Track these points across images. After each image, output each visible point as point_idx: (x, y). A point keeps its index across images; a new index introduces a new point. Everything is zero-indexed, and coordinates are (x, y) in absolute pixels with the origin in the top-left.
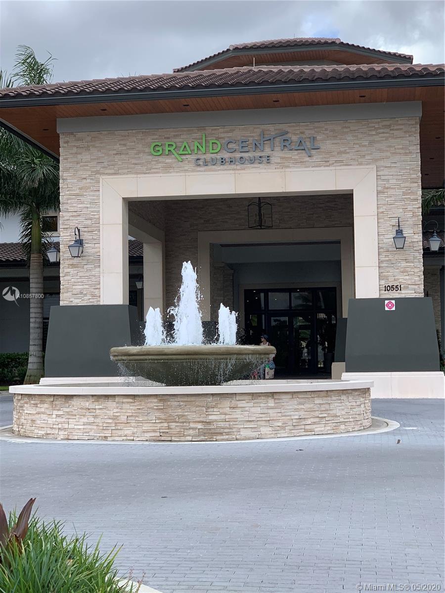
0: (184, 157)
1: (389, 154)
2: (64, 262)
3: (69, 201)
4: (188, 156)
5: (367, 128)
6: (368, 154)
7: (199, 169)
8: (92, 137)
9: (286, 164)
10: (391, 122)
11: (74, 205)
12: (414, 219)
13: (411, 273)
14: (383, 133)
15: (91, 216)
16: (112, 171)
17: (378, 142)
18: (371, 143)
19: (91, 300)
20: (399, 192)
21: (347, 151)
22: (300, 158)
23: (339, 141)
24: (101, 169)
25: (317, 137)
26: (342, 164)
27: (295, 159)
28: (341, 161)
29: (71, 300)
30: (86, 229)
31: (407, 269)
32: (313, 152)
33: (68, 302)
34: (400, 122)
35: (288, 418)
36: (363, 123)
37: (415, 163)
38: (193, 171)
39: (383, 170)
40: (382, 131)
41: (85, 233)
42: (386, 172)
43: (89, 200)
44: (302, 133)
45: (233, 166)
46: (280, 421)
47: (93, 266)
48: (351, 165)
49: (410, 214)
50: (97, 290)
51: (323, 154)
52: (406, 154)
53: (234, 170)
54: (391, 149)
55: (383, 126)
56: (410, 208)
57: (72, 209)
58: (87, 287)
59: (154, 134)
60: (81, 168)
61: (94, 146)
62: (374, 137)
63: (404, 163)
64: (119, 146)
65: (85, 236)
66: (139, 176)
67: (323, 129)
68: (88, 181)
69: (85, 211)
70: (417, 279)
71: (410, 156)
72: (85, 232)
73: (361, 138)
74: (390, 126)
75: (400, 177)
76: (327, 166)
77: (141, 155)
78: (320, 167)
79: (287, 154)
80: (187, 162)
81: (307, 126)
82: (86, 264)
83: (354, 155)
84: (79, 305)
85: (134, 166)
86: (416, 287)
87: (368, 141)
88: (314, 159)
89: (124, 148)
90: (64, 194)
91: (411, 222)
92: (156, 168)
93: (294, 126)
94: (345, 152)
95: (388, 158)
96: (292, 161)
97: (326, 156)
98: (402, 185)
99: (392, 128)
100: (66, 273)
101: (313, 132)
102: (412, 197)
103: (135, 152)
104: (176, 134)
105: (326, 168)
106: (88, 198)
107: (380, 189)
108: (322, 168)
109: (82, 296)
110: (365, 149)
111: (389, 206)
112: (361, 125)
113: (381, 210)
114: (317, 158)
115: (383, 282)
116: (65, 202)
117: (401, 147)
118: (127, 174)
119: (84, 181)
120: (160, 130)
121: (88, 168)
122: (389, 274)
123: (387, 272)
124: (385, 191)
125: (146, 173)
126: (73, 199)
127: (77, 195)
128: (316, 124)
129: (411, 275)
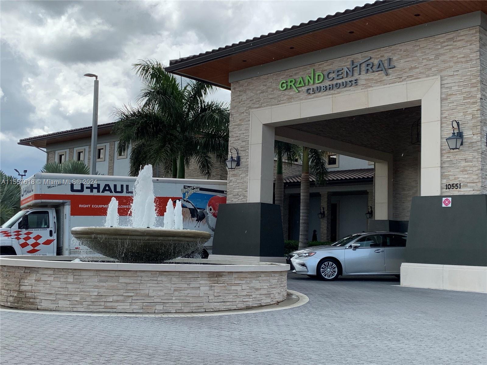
0: (300, 89)
1: (452, 64)
2: (230, 173)
3: (234, 130)
4: (303, 88)
5: (434, 43)
6: (434, 67)
7: (310, 97)
8: (248, 83)
9: (369, 85)
10: (454, 35)
11: (237, 132)
12: (473, 121)
13: (469, 172)
14: (447, 46)
15: (245, 139)
16: (258, 106)
17: (443, 54)
18: (437, 56)
19: (243, 200)
20: (460, 97)
21: (417, 66)
22: (380, 78)
23: (410, 59)
24: (252, 105)
25: (394, 58)
26: (413, 78)
27: (376, 80)
28: (412, 76)
29: (232, 199)
30: (242, 149)
31: (466, 168)
32: (390, 71)
33: (230, 201)
34: (462, 33)
35: (87, 294)
36: (430, 39)
37: (475, 68)
38: (306, 99)
39: (447, 79)
40: (446, 44)
41: (241, 152)
42: (449, 80)
43: (245, 128)
44: (382, 57)
45: (332, 92)
46: (79, 296)
47: (245, 175)
48: (420, 78)
49: (469, 117)
50: (246, 193)
51: (398, 72)
52: (467, 62)
53: (332, 94)
54: (454, 59)
55: (447, 39)
56: (470, 111)
57: (235, 135)
58: (241, 190)
59: (283, 75)
60: (242, 106)
61: (249, 89)
62: (439, 50)
63: (464, 70)
64: (262, 87)
65: (242, 154)
66: (272, 107)
67: (399, 50)
68: (245, 114)
69: (242, 136)
70: (475, 177)
71: (470, 63)
72: (242, 150)
73: (428, 54)
74: (453, 38)
75: (461, 84)
76: (400, 82)
77: (275, 92)
78: (395, 83)
79: (370, 76)
80: (302, 92)
81: (386, 50)
82: (242, 174)
83: (422, 69)
84: (236, 203)
85: (270, 100)
86: (474, 185)
87: (435, 55)
88: (390, 77)
89: (265, 88)
90: (231, 125)
91: (471, 124)
92: (283, 100)
93: (376, 52)
94: (415, 68)
95: (450, 67)
96: (373, 82)
97: (399, 73)
98: (464, 91)
99: (455, 40)
100: (230, 180)
101: (390, 54)
102: (472, 101)
103: (271, 89)
104: (296, 72)
105: (399, 83)
106: (244, 126)
107: (443, 96)
108: (397, 84)
109: (238, 196)
110: (431, 62)
111: (451, 111)
112: (429, 42)
113: (444, 116)
114: (393, 76)
115: (445, 181)
116: (232, 130)
117: (463, 55)
118: (266, 106)
119: (243, 115)
120: (286, 71)
121: (245, 105)
122: (450, 173)
123: (449, 172)
124: (449, 97)
125: (277, 105)
126: (236, 128)
127: (239, 125)
128: (393, 47)
129: (470, 173)
